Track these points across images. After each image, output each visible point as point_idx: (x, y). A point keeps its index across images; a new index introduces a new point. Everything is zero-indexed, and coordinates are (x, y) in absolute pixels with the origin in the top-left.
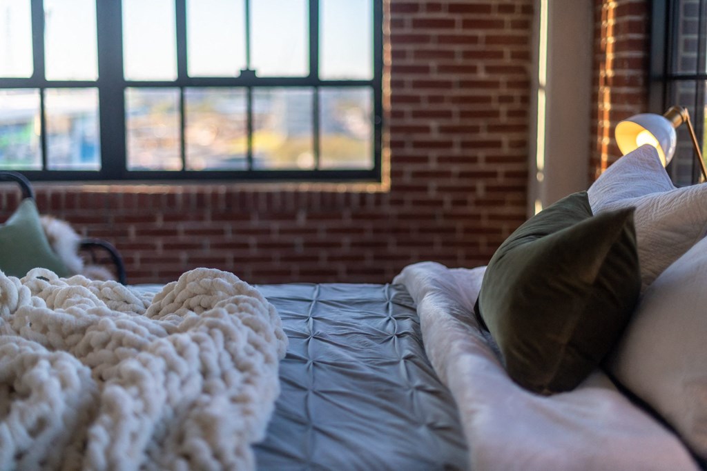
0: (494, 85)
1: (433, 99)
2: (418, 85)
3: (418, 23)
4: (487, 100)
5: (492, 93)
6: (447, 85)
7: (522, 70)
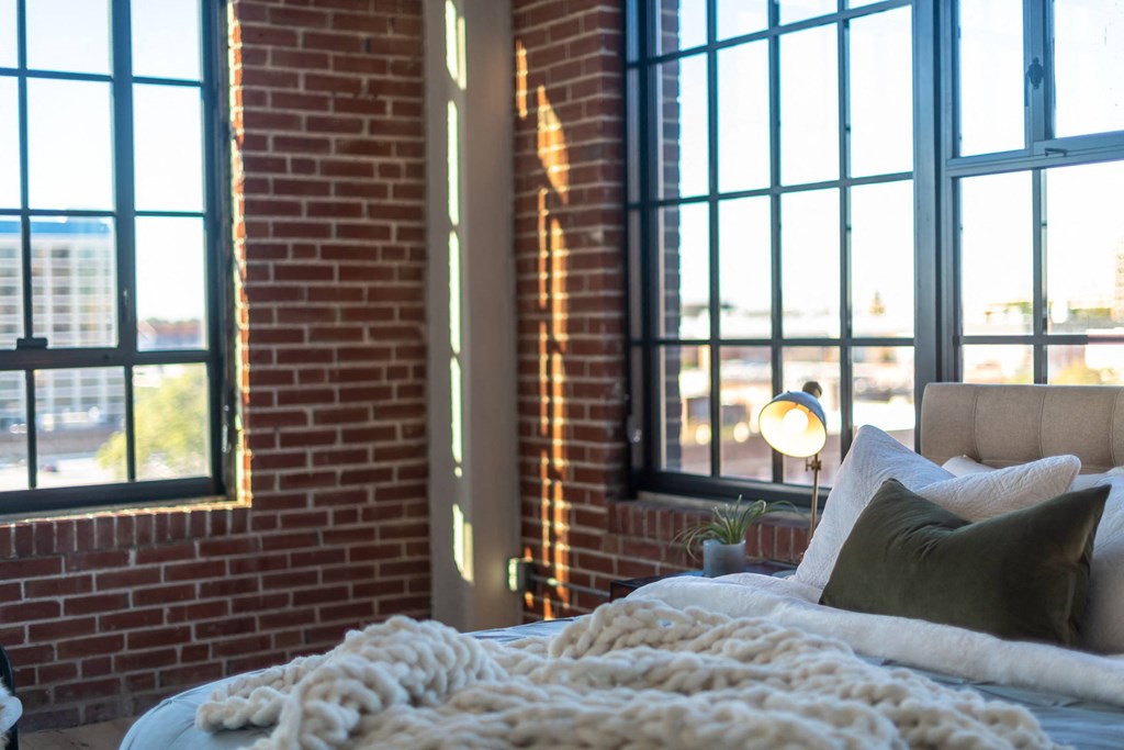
0: (382, 354)
1: (306, 376)
2: (285, 357)
3: (282, 273)
4: (373, 374)
5: (382, 364)
6: (325, 356)
7: (414, 333)
